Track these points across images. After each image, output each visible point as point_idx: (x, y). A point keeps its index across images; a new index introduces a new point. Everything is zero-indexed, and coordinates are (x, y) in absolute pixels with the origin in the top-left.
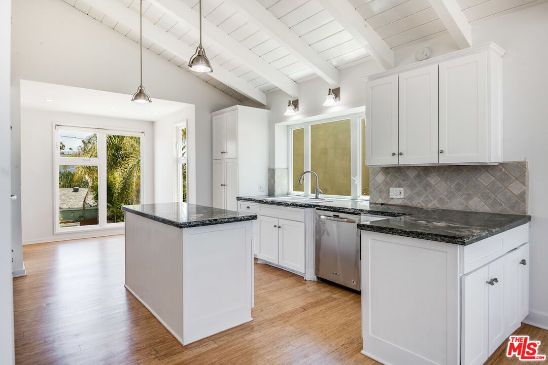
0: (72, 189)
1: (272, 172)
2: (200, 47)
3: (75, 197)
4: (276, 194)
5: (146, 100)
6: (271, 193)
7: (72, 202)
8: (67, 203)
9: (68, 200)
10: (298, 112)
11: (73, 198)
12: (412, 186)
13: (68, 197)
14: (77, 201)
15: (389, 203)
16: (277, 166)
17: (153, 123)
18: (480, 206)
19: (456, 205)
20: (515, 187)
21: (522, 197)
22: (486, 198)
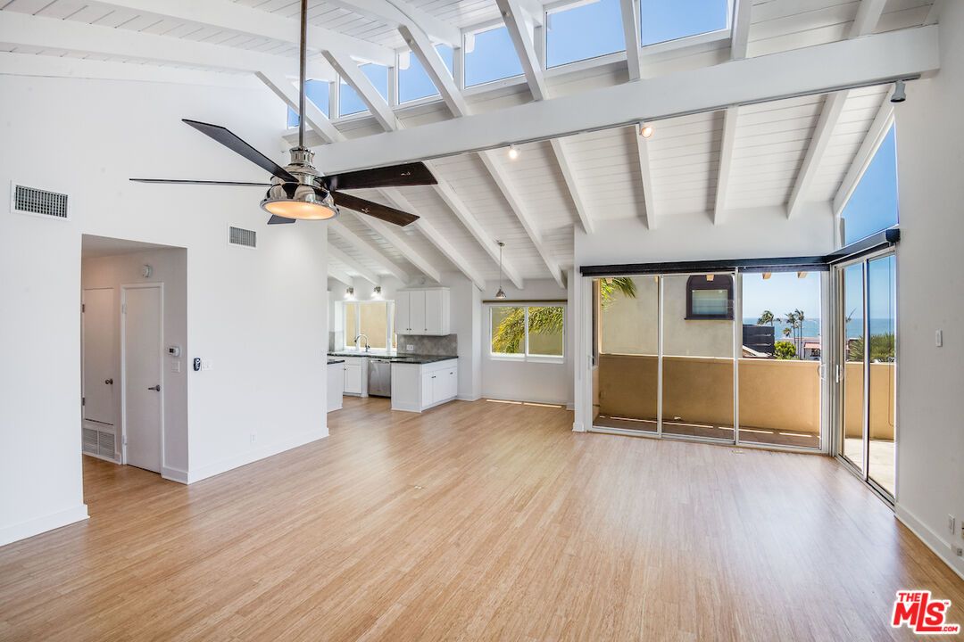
1: (332, 335)
4: (335, 349)
6: (332, 349)
10: (353, 297)
12: (416, 344)
15: (407, 353)
16: (336, 330)
18: (442, 352)
19: (434, 352)
20: (454, 345)
21: (456, 348)
22: (444, 349)
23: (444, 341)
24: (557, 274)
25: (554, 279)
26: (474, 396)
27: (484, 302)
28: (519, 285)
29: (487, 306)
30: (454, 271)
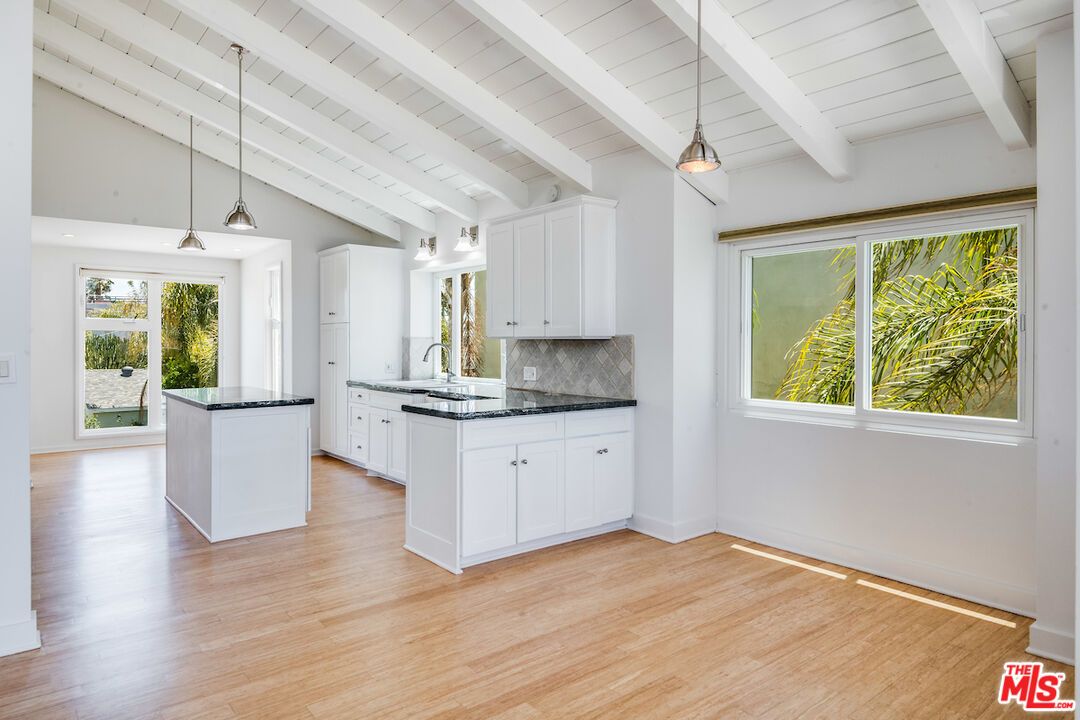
0: (119, 372)
1: (406, 343)
2: (240, 201)
3: (124, 387)
4: (411, 376)
5: (197, 247)
6: (405, 377)
7: (119, 396)
8: (109, 399)
9: (111, 393)
10: (435, 256)
11: (121, 388)
12: (543, 366)
13: (112, 385)
14: (129, 393)
15: (524, 388)
16: (413, 334)
17: (239, 262)
18: (598, 390)
19: (579, 389)
20: (624, 366)
21: (629, 378)
22: (602, 379)
23: (601, 356)
24: (988, 88)
25: (978, 115)
26: (676, 524)
27: (723, 236)
28: (831, 159)
29: (731, 250)
30: (622, 147)
